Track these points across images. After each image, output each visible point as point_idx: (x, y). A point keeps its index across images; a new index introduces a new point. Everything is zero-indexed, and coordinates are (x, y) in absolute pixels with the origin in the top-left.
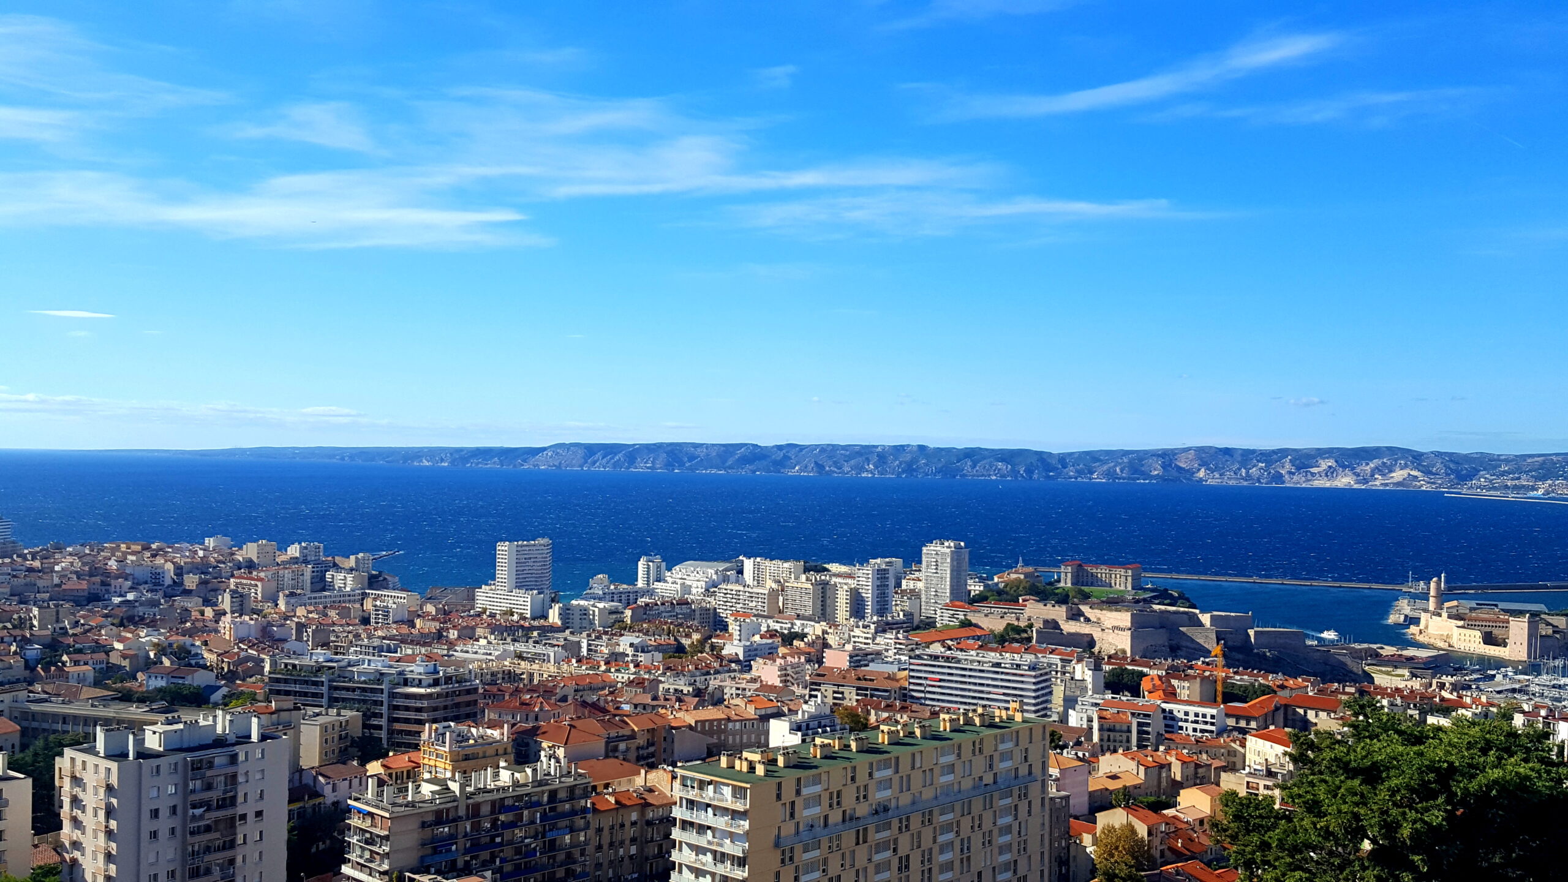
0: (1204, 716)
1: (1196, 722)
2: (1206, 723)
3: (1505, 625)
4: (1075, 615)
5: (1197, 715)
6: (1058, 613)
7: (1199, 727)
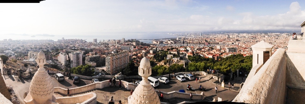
4: (132, 43)
6: (131, 43)
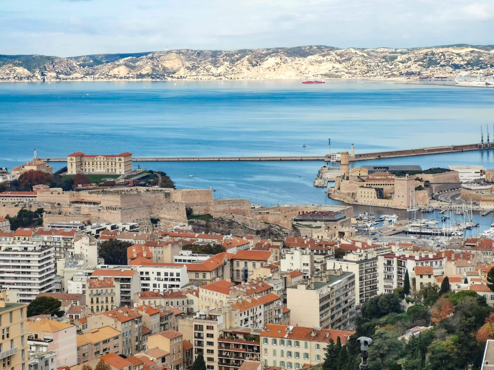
0: (172, 274)
1: (166, 279)
2: (173, 280)
3: (392, 183)
5: (166, 274)
7: (169, 283)
